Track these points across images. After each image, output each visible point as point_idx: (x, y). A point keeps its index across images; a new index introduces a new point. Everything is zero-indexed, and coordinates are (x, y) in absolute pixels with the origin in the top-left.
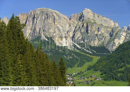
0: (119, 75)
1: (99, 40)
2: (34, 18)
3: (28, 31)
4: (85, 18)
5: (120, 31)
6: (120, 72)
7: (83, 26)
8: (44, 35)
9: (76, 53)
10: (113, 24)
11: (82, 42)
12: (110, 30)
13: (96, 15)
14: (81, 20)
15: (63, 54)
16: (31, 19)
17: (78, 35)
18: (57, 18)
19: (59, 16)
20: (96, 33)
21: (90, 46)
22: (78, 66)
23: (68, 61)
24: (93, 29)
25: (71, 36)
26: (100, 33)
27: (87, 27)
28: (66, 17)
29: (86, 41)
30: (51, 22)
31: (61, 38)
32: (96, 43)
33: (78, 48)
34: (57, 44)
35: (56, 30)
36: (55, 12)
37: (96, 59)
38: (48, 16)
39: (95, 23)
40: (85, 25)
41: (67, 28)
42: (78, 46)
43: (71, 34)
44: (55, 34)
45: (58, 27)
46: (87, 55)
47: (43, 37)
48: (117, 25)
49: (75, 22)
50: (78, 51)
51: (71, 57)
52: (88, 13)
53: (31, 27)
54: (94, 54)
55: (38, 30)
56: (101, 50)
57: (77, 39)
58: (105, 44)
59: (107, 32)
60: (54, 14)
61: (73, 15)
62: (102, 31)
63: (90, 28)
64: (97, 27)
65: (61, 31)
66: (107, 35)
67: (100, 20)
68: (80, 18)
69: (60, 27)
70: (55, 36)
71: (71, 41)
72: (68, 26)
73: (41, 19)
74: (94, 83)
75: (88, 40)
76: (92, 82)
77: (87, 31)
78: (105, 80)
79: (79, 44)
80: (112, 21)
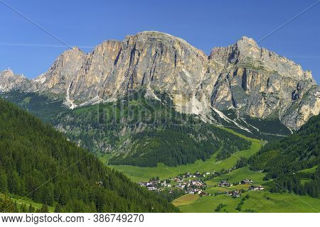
0: (303, 182)
1: (268, 106)
2: (133, 52)
3: (119, 79)
4: (241, 58)
5: (315, 88)
6: (307, 176)
8: (153, 87)
9: (215, 129)
10: (300, 73)
11: (232, 107)
12: (292, 85)
13: (266, 53)
14: (233, 61)
15: (189, 131)
16: (127, 53)
17: (224, 93)
18: (181, 53)
19: (186, 51)
20: (262, 90)
21: (248, 118)
22: (218, 158)
23: (197, 145)
24: (256, 82)
25: (210, 93)
26: (271, 90)
27: (245, 76)
28: (201, 54)
29: (240, 106)
30: (168, 61)
31: (187, 96)
32: (261, 112)
33: (220, 120)
34: (179, 109)
35: (178, 78)
36: (180, 42)
37: (257, 145)
38: (162, 49)
39: (262, 68)
40: (240, 72)
41: (202, 75)
42: (222, 115)
43: (210, 89)
44: (174, 88)
45: (182, 73)
46: (240, 135)
47: (150, 93)
48: (309, 75)
49: (220, 64)
50: (220, 126)
51: (205, 138)
52: (249, 48)
53: (125, 69)
54: (255, 135)
55: (139, 76)
56: (271, 126)
57: (223, 100)
58: (281, 114)
59: (286, 89)
60: (177, 46)
61: (216, 49)
62: (277, 86)
63: (249, 79)
64: (265, 78)
65: (189, 81)
66: (286, 96)
67: (271, 63)
68: (232, 56)
69: (187, 74)
70: (176, 92)
71: (207, 104)
72: (204, 72)
73: (149, 53)
74: (247, 197)
75: (244, 105)
76: (244, 195)
77: (244, 85)
78: (271, 191)
79: (225, 112)
80: (299, 67)
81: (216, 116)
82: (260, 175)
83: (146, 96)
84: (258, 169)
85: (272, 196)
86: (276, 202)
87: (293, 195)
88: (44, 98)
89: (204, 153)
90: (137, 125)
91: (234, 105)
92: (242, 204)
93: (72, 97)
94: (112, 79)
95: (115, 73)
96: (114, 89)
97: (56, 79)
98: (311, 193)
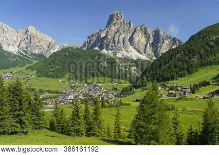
0: (50, 73)
1: (39, 50)
4: (29, 33)
5: (55, 44)
6: (51, 71)
7: (27, 38)
9: (19, 57)
10: (51, 40)
11: (26, 50)
12: (48, 43)
13: (38, 32)
14: (27, 34)
15: (8, 57)
17: (23, 45)
18: (6, 30)
19: (8, 29)
20: (37, 44)
21: (32, 53)
22: (20, 67)
23: (12, 62)
24: (35, 41)
25: (18, 44)
26: (40, 44)
27: (31, 39)
28: (14, 31)
29: (29, 49)
31: (9, 45)
32: (37, 51)
33: (22, 54)
35: (5, 39)
36: (5, 26)
37: (35, 62)
39: (37, 37)
40: (29, 37)
41: (15, 38)
42: (22, 52)
44: (3, 42)
45: (6, 37)
46: (29, 59)
48: (54, 41)
49: (21, 35)
50: (22, 56)
51: (15, 60)
52: (32, 30)
54: (34, 59)
56: (40, 56)
57: (23, 47)
58: (44, 52)
59: (46, 44)
61: (19, 29)
62: (42, 43)
63: (32, 40)
64: (38, 40)
65: (9, 40)
66: (46, 47)
67: (40, 35)
68: (26, 32)
69: (9, 37)
70: (4, 44)
71: (17, 48)
72: (15, 37)
75: (31, 49)
76: (28, 79)
77: (30, 42)
79: (23, 51)
80: (50, 38)
81: (20, 53)
82: (35, 72)
84: (34, 70)
85: (39, 78)
86: (40, 80)
87: (46, 78)
89: (14, 65)
92: (27, 82)
98: (52, 77)
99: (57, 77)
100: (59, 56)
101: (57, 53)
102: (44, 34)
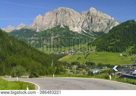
0: (109, 47)
1: (100, 28)
2: (57, 14)
3: (53, 23)
4: (91, 14)
8: (63, 24)
9: (83, 36)
11: (88, 29)
12: (108, 21)
13: (99, 12)
14: (88, 15)
15: (73, 36)
16: (55, 15)
17: (86, 25)
18: (72, 13)
19: (73, 12)
20: (98, 23)
21: (93, 32)
24: (96, 20)
25: (81, 25)
26: (100, 23)
27: (92, 19)
28: (78, 13)
29: (91, 28)
30: (68, 16)
31: (74, 26)
32: (97, 30)
33: (84, 33)
35: (71, 21)
38: (65, 12)
39: (97, 16)
40: (90, 18)
42: (85, 31)
43: (81, 24)
44: (70, 24)
45: (72, 19)
46: (90, 37)
47: (62, 26)
48: (113, 19)
49: (84, 16)
52: (93, 10)
53: (55, 20)
55: (59, 21)
57: (85, 27)
58: (104, 30)
59: (105, 22)
60: (70, 11)
61: (83, 12)
62: (102, 21)
63: (93, 20)
64: (99, 19)
65: (74, 22)
66: (105, 24)
67: (100, 14)
69: (74, 20)
70: (70, 25)
71: (80, 29)
72: (79, 19)
73: (62, 14)
74: (89, 54)
75: (92, 28)
76: (88, 53)
77: (92, 22)
78: (98, 51)
79: (86, 31)
80: (110, 17)
81: (83, 32)
82: (95, 47)
83: (61, 27)
84: (94, 45)
85: (98, 53)
86: (99, 55)
87: (106, 52)
88: (30, 30)
90: (56, 35)
91: (89, 28)
92: (87, 56)
93: (39, 29)
94: (51, 23)
95: (52, 21)
96: (51, 26)
97: (34, 24)
98: (112, 51)
99: (118, 51)
100: (119, 30)
101: (117, 28)
102: (104, 13)
